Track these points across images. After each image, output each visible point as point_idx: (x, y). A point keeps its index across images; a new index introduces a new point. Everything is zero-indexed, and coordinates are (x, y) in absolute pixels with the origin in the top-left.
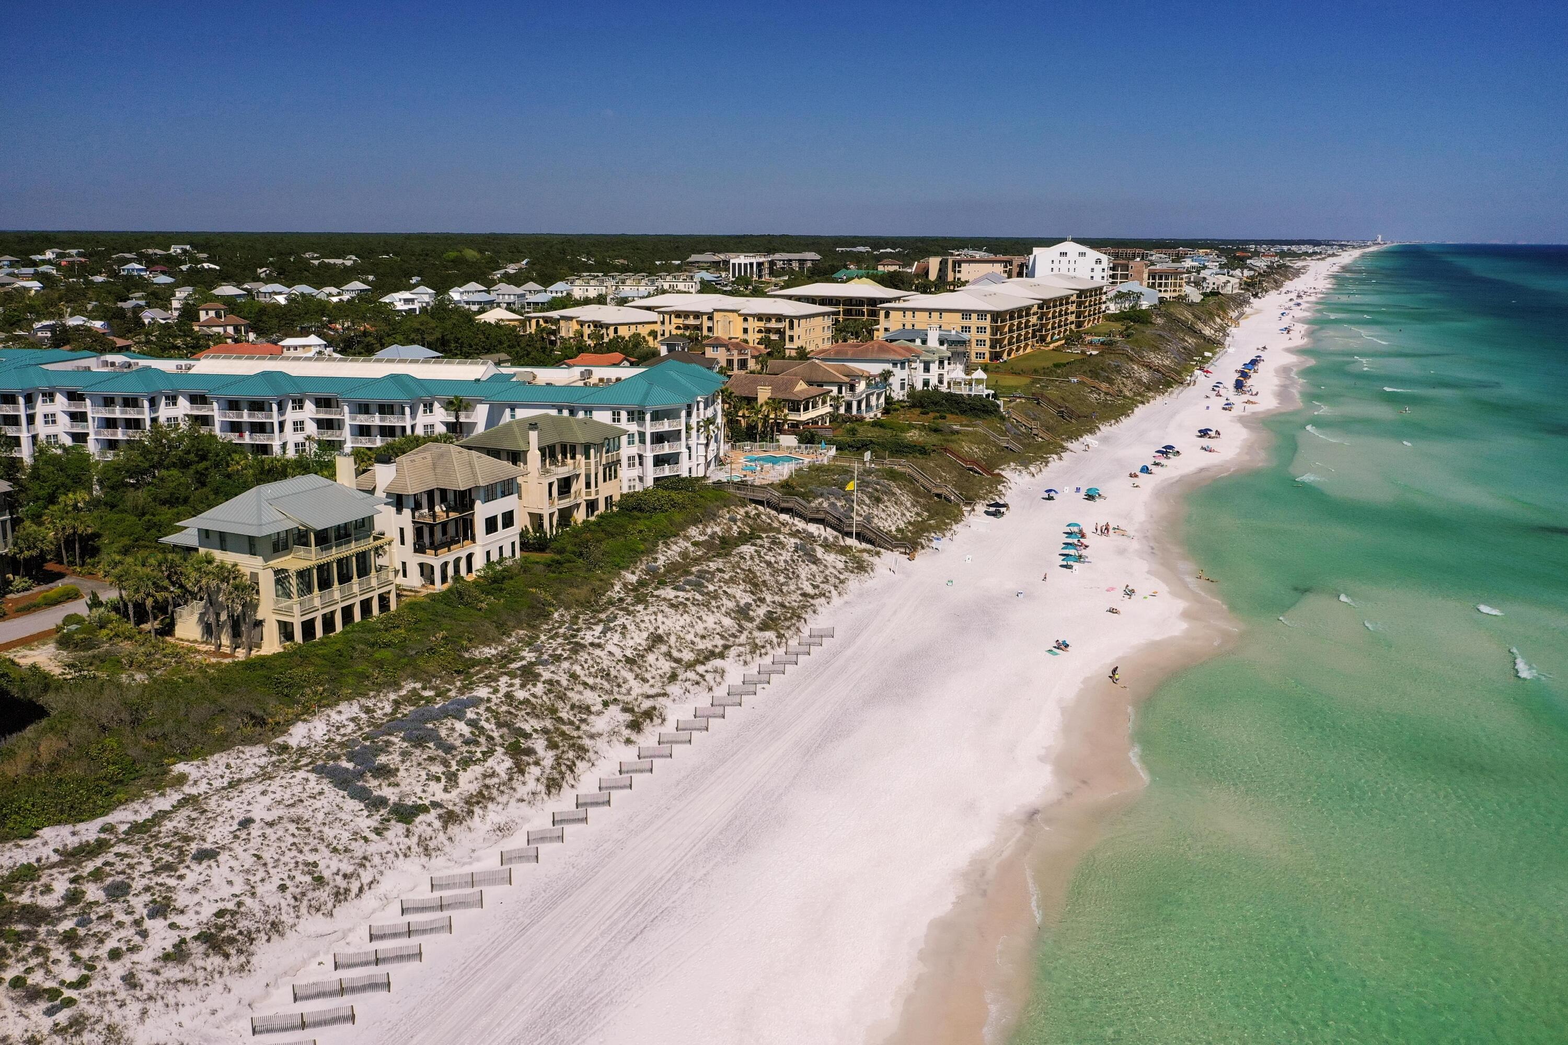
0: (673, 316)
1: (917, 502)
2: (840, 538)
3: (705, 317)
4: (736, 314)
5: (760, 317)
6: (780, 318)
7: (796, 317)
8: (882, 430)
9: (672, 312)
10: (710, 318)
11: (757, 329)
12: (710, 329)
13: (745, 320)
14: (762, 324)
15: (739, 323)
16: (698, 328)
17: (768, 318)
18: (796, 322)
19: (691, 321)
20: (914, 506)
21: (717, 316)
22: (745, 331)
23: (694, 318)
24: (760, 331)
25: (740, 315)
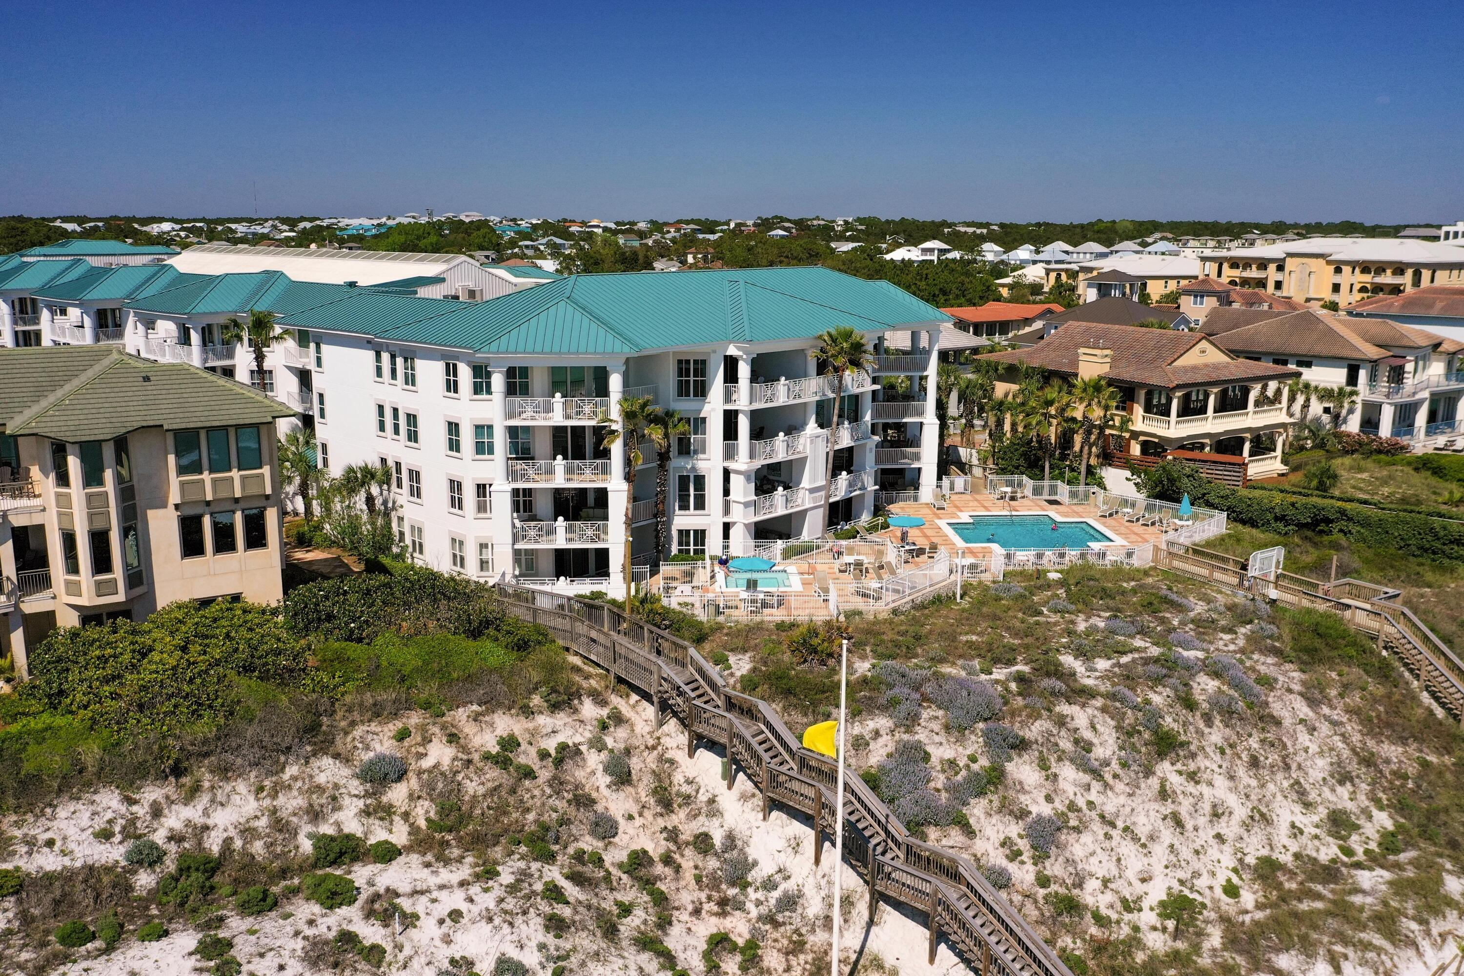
0: (1225, 266)
1: (1368, 761)
2: (862, 908)
3: (1272, 267)
4: (1321, 261)
5: (1366, 267)
6: (1399, 268)
7: (1427, 266)
8: (1434, 481)
9: (1226, 259)
10: (1280, 268)
11: (1357, 287)
12: (1278, 285)
13: (1338, 270)
14: (1367, 278)
15: (1328, 275)
16: (1262, 283)
17: (1380, 267)
18: (1426, 274)
19: (1253, 273)
20: (1344, 778)
21: (1290, 264)
22: (1336, 288)
23: (1259, 268)
24: (1363, 290)
25: (1329, 263)
